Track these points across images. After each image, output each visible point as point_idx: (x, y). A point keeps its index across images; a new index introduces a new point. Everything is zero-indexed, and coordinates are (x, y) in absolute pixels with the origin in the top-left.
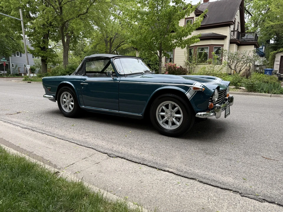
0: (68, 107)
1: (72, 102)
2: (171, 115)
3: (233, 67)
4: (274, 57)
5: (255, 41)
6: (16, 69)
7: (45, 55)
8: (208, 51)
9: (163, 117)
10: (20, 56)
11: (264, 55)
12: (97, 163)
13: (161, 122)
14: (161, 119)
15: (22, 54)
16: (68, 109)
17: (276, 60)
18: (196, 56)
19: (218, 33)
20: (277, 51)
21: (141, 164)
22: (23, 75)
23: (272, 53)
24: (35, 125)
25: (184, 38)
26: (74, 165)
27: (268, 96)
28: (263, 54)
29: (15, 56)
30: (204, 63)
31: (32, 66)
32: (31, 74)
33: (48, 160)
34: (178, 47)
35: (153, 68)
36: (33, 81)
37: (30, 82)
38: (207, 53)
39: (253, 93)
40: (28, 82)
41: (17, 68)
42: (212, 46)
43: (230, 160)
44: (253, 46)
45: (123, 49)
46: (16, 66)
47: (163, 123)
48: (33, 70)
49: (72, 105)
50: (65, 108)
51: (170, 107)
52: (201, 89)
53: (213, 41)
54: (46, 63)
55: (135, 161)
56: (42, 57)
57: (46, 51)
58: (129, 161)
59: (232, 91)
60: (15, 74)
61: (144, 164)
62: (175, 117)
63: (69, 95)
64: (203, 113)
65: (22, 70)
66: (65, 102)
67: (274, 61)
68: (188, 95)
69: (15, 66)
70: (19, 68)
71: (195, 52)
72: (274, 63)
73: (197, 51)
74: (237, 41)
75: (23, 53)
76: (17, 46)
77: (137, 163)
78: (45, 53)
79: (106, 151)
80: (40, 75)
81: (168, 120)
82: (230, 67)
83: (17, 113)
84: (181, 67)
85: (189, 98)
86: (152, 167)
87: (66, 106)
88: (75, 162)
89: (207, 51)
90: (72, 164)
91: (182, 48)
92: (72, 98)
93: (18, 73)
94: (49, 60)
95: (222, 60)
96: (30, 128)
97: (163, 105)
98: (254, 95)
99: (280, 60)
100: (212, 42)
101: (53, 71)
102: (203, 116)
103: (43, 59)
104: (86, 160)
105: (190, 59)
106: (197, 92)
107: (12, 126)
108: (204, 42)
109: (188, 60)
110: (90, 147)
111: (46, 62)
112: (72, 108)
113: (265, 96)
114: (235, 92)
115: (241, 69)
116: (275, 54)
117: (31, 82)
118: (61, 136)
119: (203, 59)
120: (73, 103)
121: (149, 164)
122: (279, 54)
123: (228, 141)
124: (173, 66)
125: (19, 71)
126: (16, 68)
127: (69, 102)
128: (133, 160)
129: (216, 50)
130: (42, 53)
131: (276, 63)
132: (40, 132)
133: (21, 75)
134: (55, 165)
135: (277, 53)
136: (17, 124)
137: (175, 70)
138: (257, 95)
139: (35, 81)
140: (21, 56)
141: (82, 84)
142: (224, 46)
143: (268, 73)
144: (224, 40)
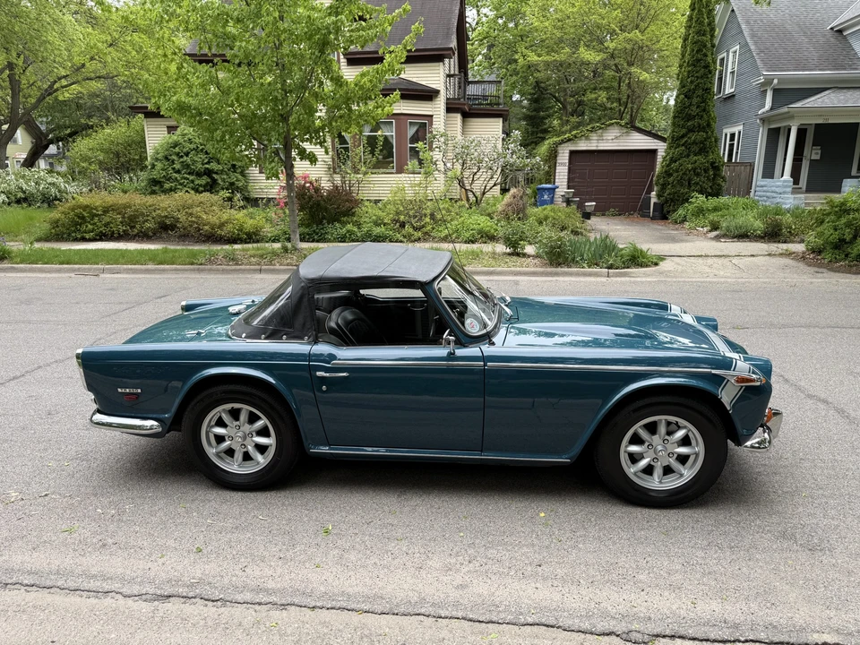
1: (264, 434)
2: (666, 451)
4: (555, 153)
8: (394, 134)
17: (558, 161)
19: (414, 80)
20: (560, 138)
30: (387, 171)
38: (391, 139)
39: (567, 270)
42: (402, 117)
44: (501, 119)
50: (224, 458)
52: (757, 380)
53: (405, 104)
58: (702, 640)
59: (514, 266)
67: (555, 166)
68: (725, 398)
72: (555, 169)
74: (465, 104)
81: (655, 464)
82: (459, 181)
85: (728, 407)
89: (390, 132)
92: (263, 423)
98: (571, 274)
99: (567, 161)
100: (402, 108)
113: (595, 275)
116: (557, 146)
119: (382, 157)
120: (267, 441)
122: (566, 144)
127: (243, 439)
129: (414, 130)
131: (559, 169)
132: (259, 604)
135: (560, 144)
142: (434, 120)
143: (546, 197)
144: (433, 103)
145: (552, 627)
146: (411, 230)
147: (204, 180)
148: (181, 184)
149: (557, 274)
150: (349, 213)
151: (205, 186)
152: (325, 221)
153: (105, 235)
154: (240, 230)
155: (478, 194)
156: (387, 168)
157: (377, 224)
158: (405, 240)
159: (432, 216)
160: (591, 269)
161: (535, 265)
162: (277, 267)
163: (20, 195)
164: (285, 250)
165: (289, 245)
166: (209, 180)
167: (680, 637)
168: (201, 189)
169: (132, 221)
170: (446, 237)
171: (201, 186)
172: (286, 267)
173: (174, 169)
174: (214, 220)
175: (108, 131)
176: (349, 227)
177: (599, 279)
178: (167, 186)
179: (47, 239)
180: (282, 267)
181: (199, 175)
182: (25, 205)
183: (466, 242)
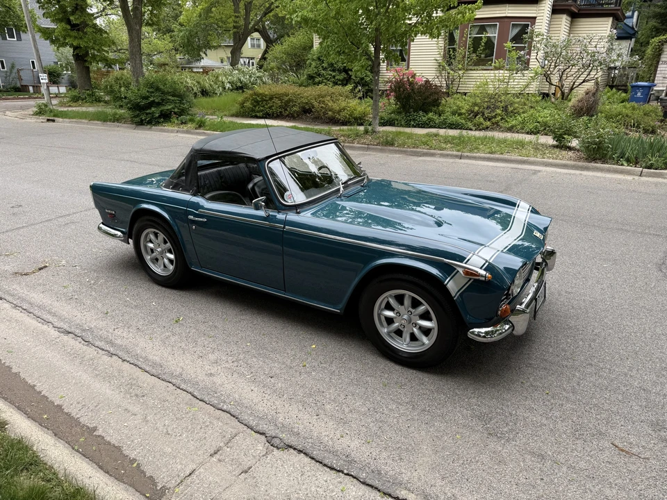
0: (160, 262)
1: (170, 252)
2: (410, 321)
3: (555, 80)
4: (660, 51)
5: (616, 6)
6: (13, 75)
7: (83, 44)
8: (496, 35)
9: (390, 321)
10: (17, 40)
11: (634, 34)
12: (246, 472)
13: (384, 331)
14: (385, 323)
15: (23, 35)
16: (162, 267)
18: (466, 48)
21: (343, 472)
22: (31, 88)
23: (656, 40)
24: (87, 317)
25: (437, 13)
26: (194, 476)
27: (634, 174)
28: (632, 32)
29: (4, 38)
30: (485, 67)
31: (52, 64)
32: (50, 88)
33: (135, 460)
34: (422, 34)
35: (356, 77)
36: (59, 117)
37: (52, 118)
38: (493, 39)
39: (599, 165)
40: (48, 120)
41: (15, 71)
42: (506, 20)
43: (542, 457)
44: (611, 19)
45: (280, 15)
46: (13, 67)
47: (389, 334)
48: (54, 76)
49: (171, 261)
50: (153, 263)
51: (407, 302)
52: (482, 276)
53: (510, 8)
54: (87, 64)
55: (329, 464)
56: (75, 48)
57: (83, 31)
58: (317, 461)
59: (549, 158)
60: (10, 88)
61: (351, 475)
62: (418, 327)
63: (161, 236)
64: (483, 330)
65: (27, 78)
66: (152, 251)
67: (658, 63)
68: (452, 286)
69: (10, 65)
70: (18, 71)
71: (463, 36)
72: (657, 67)
73: (467, 35)
74: (571, 6)
75: (24, 31)
76: (7, 12)
77: (335, 470)
78: (81, 38)
79: (263, 427)
80: (75, 96)
81: (402, 329)
82: (547, 77)
83: (40, 269)
84: (427, 82)
85: (453, 295)
86: (368, 485)
87: (157, 260)
88: (194, 467)
89: (493, 34)
90: (188, 473)
91: (432, 36)
92: (169, 244)
93: (18, 85)
94: (94, 55)
95: (527, 62)
96: (78, 332)
97: (391, 296)
98: (602, 170)
100: (507, 11)
101: (106, 86)
102: (484, 337)
103: (77, 54)
104: (220, 460)
105: (449, 57)
106: (472, 280)
107: (33, 323)
108: (487, 9)
109: (444, 56)
110: (225, 407)
111: (86, 61)
112: (171, 267)
113: (629, 173)
114: (555, 161)
115: (574, 83)
116: (662, 45)
117: (56, 119)
118: (154, 364)
119: (483, 56)
120: (172, 256)
121: (363, 476)
123: (538, 384)
124: (408, 80)
125: (20, 79)
126: (11, 73)
127: (162, 253)
128: (326, 462)
129: (516, 31)
130: (75, 37)
131: (662, 67)
132: (103, 350)
133: (26, 91)
134: (152, 477)
136: (44, 317)
137: (412, 90)
138: (609, 171)
139: (65, 118)
140: (19, 39)
141: (191, 220)
142: (537, 21)
143: (639, 94)
144: (538, 6)
145: (234, 416)
146: (482, 120)
147: (343, 76)
148: (326, 79)
149: (587, 169)
150: (436, 103)
151: (342, 81)
152: (412, 110)
153: (269, 115)
154: (350, 115)
155: (566, 91)
156: (485, 65)
157: (454, 113)
158: (474, 128)
159: (505, 109)
160: (629, 168)
161: (570, 159)
162: (356, 145)
163: (239, 84)
164: (366, 132)
165: (370, 128)
166: (346, 76)
167: (305, 453)
168: (339, 82)
169: (286, 105)
170: (512, 127)
171: (339, 80)
172: (361, 145)
173: (323, 67)
174: (336, 107)
175: (292, 39)
176: (430, 115)
177: (629, 178)
178: (317, 80)
179: (237, 115)
180: (358, 145)
181: (340, 71)
182: (241, 91)
183: (528, 133)
